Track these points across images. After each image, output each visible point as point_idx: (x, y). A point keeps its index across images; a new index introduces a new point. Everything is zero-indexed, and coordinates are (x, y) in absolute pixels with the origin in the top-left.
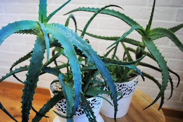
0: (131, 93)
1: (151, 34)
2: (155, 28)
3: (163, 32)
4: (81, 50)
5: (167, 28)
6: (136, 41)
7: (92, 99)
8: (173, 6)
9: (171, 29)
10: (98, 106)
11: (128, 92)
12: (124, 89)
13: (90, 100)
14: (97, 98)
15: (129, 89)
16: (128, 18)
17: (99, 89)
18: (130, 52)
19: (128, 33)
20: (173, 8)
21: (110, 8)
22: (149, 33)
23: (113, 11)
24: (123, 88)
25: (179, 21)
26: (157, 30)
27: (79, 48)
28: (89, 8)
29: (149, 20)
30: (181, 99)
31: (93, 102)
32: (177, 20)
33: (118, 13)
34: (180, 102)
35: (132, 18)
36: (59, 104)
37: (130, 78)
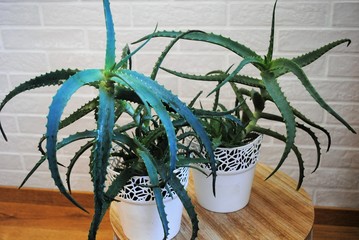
0: (250, 166)
11: (246, 164)
12: (238, 159)
14: (182, 171)
15: (246, 158)
18: (245, 96)
19: (240, 67)
22: (270, 66)
24: (235, 156)
35: (242, 44)
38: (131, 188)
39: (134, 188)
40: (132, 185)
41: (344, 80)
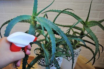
0: (77, 56)
1: (88, 24)
2: (90, 21)
3: (95, 23)
4: (56, 30)
5: (97, 21)
6: (80, 28)
7: (58, 58)
8: (97, 10)
9: (99, 21)
10: (60, 62)
11: (76, 55)
13: (57, 58)
14: (60, 58)
15: (76, 53)
16: (76, 16)
17: (61, 53)
20: (98, 11)
21: (67, 10)
22: (87, 23)
23: (68, 12)
25: (101, 18)
26: (91, 22)
27: (54, 29)
28: (55, 10)
29: (87, 17)
30: (102, 61)
31: (58, 60)
32: (100, 18)
33: (71, 13)
34: (102, 63)
36: (39, 61)
37: (76, 48)
38: (41, 62)
39: (42, 62)
40: (41, 61)
41: (100, 33)
